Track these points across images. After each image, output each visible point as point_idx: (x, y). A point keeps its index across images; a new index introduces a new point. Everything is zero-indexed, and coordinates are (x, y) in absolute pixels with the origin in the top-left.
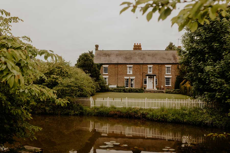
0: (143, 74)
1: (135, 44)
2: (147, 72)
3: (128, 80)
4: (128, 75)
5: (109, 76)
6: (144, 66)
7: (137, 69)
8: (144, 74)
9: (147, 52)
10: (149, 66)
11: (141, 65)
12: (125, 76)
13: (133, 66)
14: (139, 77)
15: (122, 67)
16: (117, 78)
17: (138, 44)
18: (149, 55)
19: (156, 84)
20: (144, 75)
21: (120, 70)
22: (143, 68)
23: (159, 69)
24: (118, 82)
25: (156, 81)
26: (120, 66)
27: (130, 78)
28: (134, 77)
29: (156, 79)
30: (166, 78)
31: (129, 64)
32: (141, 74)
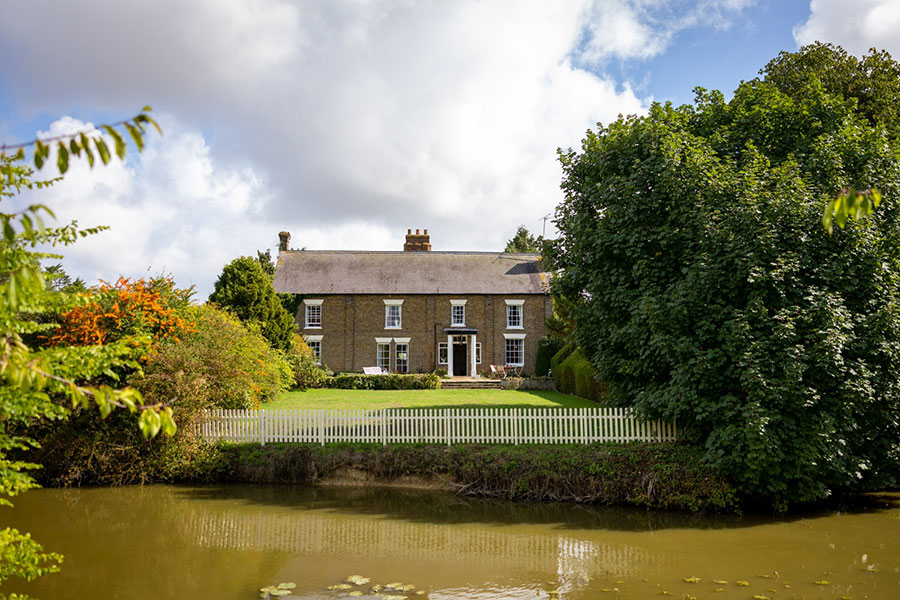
0: (435, 329)
1: (409, 231)
2: (448, 321)
3: (387, 347)
4: (386, 334)
5: (326, 335)
6: (440, 304)
7: (415, 311)
8: (439, 329)
9: (447, 258)
10: (454, 302)
11: (431, 301)
12: (379, 336)
13: (404, 302)
14: (424, 338)
15: (368, 305)
16: (353, 344)
17: (418, 231)
18: (454, 268)
19: (478, 361)
20: (438, 331)
21: (361, 315)
22: (435, 309)
23: (485, 312)
24: (353, 354)
25: (478, 351)
26: (361, 304)
27: (393, 342)
28: (407, 340)
29: (478, 345)
30: (508, 341)
31: (392, 295)
32: (431, 328)
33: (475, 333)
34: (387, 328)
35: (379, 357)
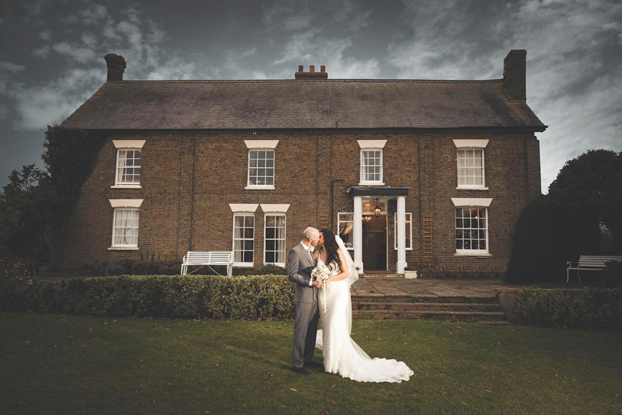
0: (332, 191)
1: (301, 68)
2: (353, 176)
3: (249, 221)
4: (249, 196)
5: (146, 199)
6: (340, 147)
7: (298, 158)
8: (338, 189)
9: (353, 87)
10: (364, 144)
11: (324, 141)
12: (236, 202)
13: (279, 144)
14: (313, 205)
15: (218, 149)
16: (191, 214)
17: (312, 67)
18: (363, 98)
19: (408, 245)
20: (337, 194)
21: (206, 166)
22: (332, 155)
23: (419, 159)
24: (192, 232)
25: (407, 226)
26: (208, 147)
27: (259, 212)
28: (284, 208)
29: (408, 217)
30: (459, 209)
31: (258, 130)
32: (323, 187)
33: (404, 193)
34: (250, 187)
35: (236, 238)
